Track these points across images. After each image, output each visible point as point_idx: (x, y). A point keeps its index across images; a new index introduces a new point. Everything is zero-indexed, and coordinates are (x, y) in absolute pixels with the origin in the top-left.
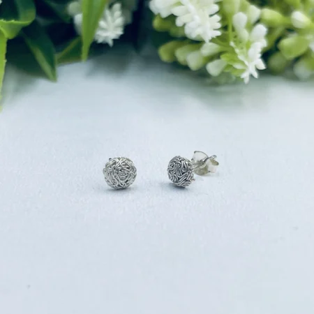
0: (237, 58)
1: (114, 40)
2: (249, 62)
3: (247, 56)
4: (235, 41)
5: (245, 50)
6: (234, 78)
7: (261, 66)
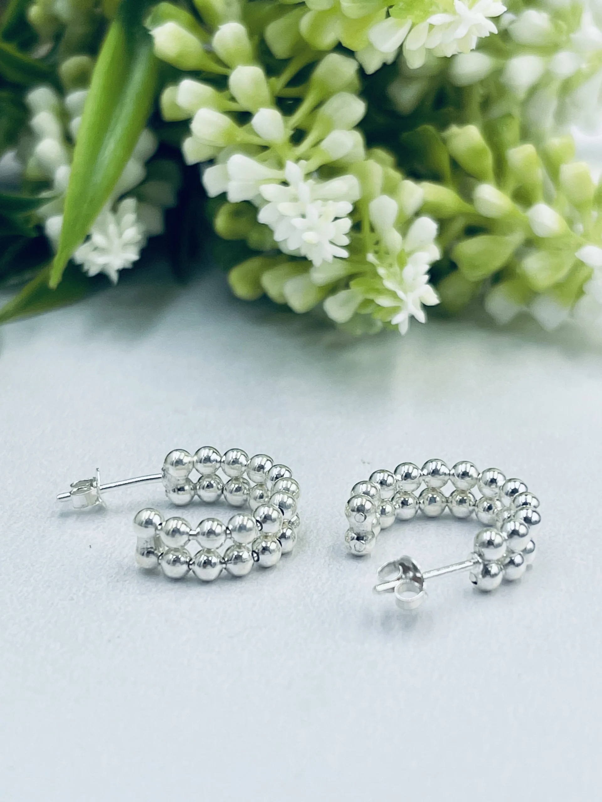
0: (383, 285)
2: (405, 292)
3: (401, 282)
4: (376, 252)
5: (396, 268)
6: (379, 324)
7: (433, 299)
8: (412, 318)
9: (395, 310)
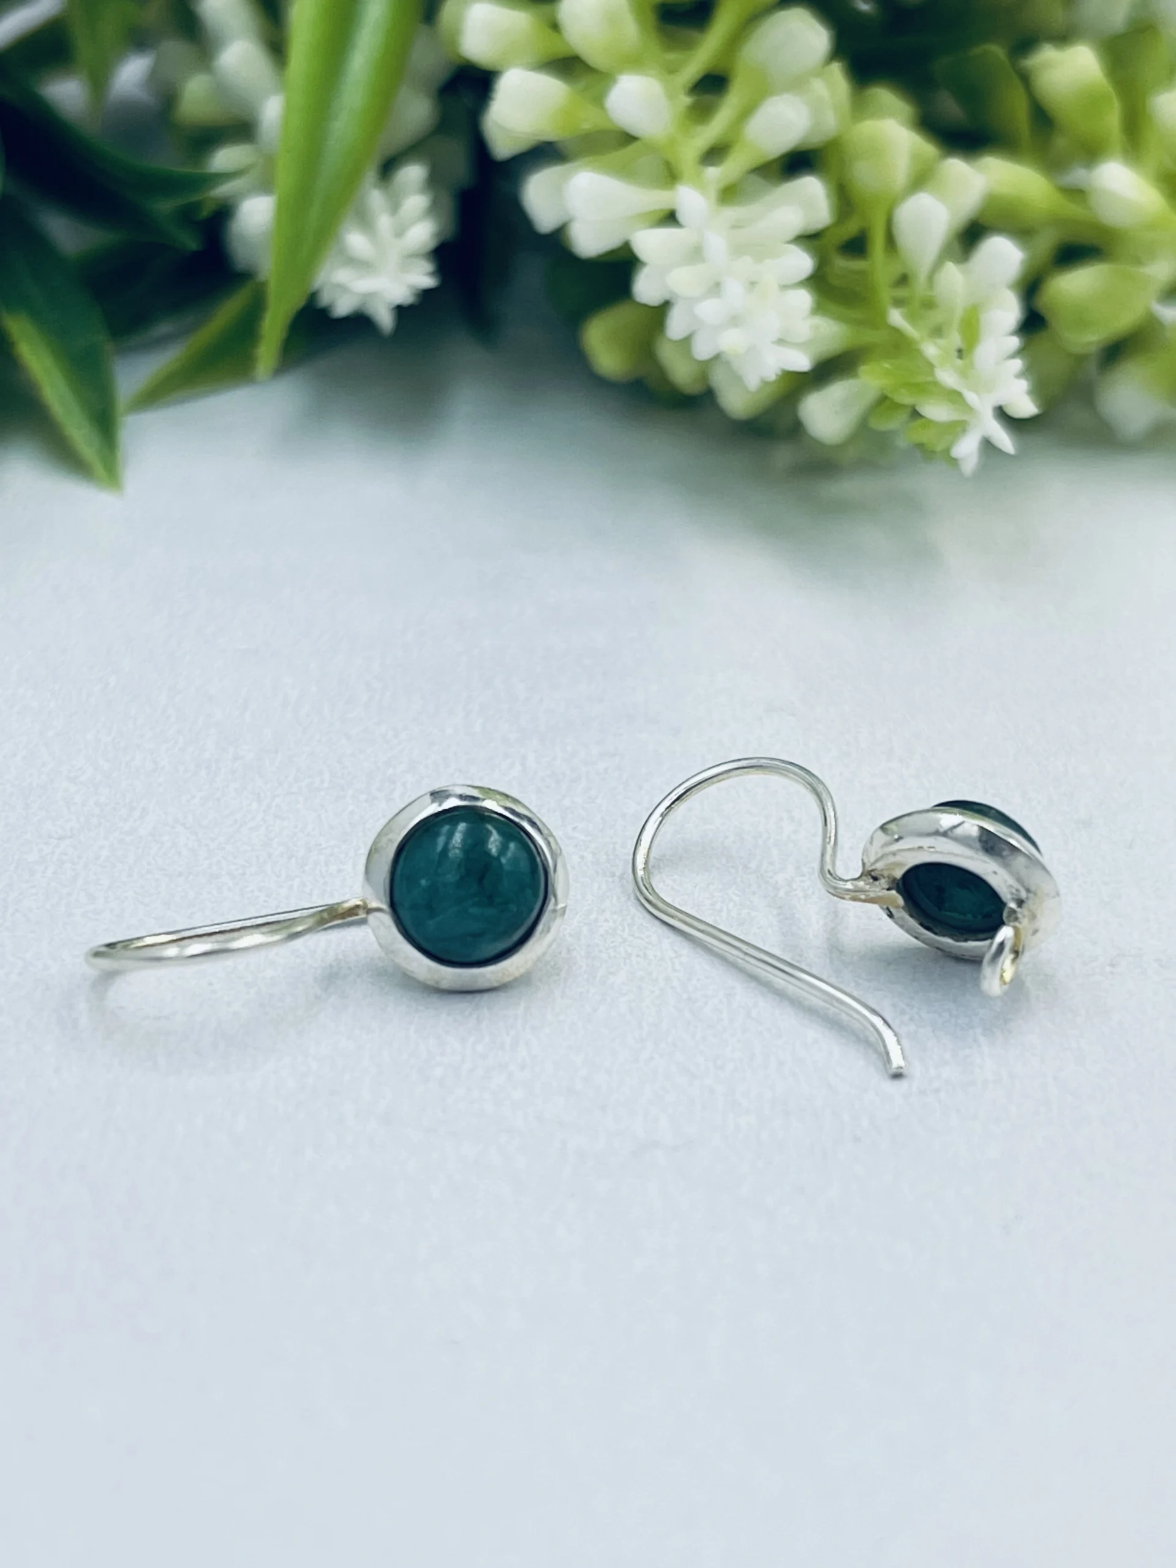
1: (401, 311)
4: (904, 305)
7: (1025, 406)
8: (988, 446)
9: (958, 428)
